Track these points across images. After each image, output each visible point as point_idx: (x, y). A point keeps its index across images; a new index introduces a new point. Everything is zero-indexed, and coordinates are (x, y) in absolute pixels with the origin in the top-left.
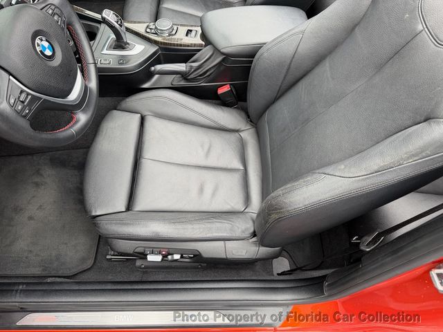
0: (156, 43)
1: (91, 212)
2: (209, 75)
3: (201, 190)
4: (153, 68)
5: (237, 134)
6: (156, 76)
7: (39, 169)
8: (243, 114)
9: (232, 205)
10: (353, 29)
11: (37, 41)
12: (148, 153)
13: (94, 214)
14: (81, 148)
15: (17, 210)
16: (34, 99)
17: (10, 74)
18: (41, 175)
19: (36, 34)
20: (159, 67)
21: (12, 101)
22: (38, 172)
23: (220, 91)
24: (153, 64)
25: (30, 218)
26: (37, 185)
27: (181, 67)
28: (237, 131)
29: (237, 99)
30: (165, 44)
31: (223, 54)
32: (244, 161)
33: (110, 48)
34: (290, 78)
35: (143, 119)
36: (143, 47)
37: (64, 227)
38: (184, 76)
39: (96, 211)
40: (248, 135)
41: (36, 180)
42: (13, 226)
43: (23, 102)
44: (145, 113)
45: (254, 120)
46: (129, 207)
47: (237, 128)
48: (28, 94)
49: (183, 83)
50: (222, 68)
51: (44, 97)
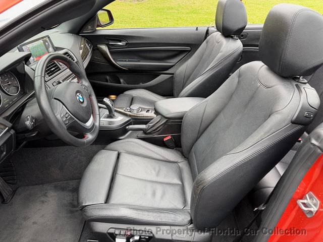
0: (130, 116)
1: (82, 203)
2: (159, 131)
3: (154, 194)
4: (127, 127)
5: (176, 164)
6: (130, 132)
7: (46, 193)
8: (179, 153)
9: (175, 204)
10: (232, 96)
11: (78, 94)
12: (121, 171)
13: (84, 205)
14: (76, 179)
15: (25, 219)
16: (71, 118)
17: (64, 104)
18: (47, 196)
19: (78, 92)
20: (131, 126)
21: (62, 115)
22: (45, 195)
23: (165, 139)
24: (128, 125)
25: (34, 223)
26: (43, 202)
27: (143, 126)
28: (176, 162)
29: (175, 144)
30: (134, 116)
31: (166, 118)
32: (182, 179)
33: (105, 118)
34: (204, 125)
35: (119, 155)
36: (123, 118)
37: (57, 228)
38: (144, 131)
39: (85, 203)
40: (183, 165)
41: (43, 199)
42: (21, 229)
43: (66, 117)
44: (121, 151)
45: (186, 156)
46: (107, 201)
47: (176, 161)
48: (69, 115)
49: (144, 136)
50: (166, 126)
51: (76, 119)
